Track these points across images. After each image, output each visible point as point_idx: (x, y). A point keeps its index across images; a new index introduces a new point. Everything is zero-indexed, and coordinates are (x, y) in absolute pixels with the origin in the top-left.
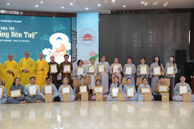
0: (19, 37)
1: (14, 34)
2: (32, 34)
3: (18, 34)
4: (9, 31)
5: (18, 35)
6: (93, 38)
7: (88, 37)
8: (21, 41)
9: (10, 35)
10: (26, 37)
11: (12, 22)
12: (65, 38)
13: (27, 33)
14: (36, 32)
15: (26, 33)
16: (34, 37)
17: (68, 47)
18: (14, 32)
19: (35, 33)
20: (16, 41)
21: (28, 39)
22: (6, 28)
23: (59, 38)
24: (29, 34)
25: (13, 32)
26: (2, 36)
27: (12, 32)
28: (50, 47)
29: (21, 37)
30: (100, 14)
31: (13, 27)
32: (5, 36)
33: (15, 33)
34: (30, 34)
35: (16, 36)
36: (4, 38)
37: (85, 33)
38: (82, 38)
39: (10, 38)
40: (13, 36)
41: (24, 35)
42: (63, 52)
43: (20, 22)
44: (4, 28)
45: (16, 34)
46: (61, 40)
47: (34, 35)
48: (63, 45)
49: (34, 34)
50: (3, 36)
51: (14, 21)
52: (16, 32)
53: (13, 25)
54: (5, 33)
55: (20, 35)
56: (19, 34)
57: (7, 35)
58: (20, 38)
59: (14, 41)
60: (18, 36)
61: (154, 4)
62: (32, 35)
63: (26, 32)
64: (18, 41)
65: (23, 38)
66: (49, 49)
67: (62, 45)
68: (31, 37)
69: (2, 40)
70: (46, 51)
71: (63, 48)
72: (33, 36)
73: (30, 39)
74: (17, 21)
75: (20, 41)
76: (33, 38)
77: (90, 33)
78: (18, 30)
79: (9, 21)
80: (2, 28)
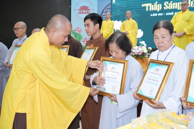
32: (176, 8)
35: (192, 6)
50: (174, 8)
54: (176, 3)
57: (178, 6)
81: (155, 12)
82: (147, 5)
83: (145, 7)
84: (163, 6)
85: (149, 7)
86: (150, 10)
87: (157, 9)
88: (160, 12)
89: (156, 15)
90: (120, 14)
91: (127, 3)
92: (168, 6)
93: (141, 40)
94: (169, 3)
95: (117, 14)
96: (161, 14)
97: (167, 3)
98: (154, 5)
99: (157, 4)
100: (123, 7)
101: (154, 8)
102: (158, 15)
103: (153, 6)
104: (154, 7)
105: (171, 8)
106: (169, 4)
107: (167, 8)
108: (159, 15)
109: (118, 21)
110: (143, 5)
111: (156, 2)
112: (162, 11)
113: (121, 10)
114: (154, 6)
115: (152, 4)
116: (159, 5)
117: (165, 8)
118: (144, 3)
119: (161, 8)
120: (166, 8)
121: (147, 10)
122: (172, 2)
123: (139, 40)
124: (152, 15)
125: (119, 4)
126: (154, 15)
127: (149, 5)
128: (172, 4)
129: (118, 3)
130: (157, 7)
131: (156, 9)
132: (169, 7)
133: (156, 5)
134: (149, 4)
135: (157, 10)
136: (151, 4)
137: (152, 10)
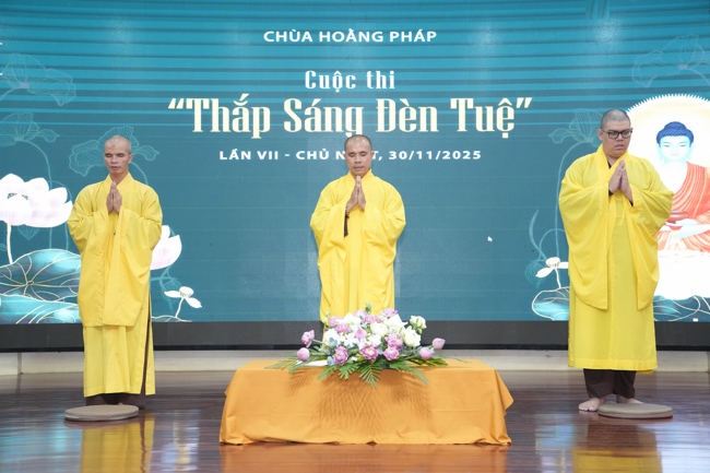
0: (423, 128)
1: (394, 117)
2: (500, 111)
3: (413, 112)
4: (365, 98)
5: (413, 116)
8: (434, 155)
9: (370, 119)
10: (462, 127)
11: (381, 39)
13: (471, 102)
14: (525, 94)
15: (461, 105)
16: (511, 126)
18: (392, 104)
19: (520, 101)
20: (403, 155)
21: (472, 139)
22: (350, 82)
23: (676, 128)
24: (479, 110)
25: (387, 104)
26: (323, 128)
27: (381, 102)
29: (434, 128)
31: (385, 71)
32: (339, 129)
33: (399, 106)
34: (490, 110)
35: (402, 127)
36: (340, 141)
40: (387, 127)
41: (448, 118)
42: (703, 218)
43: (432, 35)
44: (338, 81)
45: (402, 112)
46: (685, 139)
47: (511, 116)
48: (703, 170)
49: (514, 106)
50: (328, 128)
51: (393, 36)
52: (405, 101)
53: (384, 57)
54: (339, 111)
55: (428, 119)
56: (423, 110)
57: (348, 121)
58: (429, 133)
59: (393, 155)
60: (413, 127)
62: (498, 118)
63: (462, 101)
64: (416, 156)
65: (448, 134)
67: (697, 174)
68: (490, 128)
69: (324, 155)
72: (506, 123)
73: (489, 141)
74: (410, 36)
75: (425, 156)
76: (505, 136)
79: (365, 37)
80: (324, 82)
81: (242, 140)
82: (197, 105)
84: (280, 119)
85: (206, 117)
86: (215, 128)
87: (251, 128)
89: (247, 155)
90: (38, 140)
91: (76, 81)
92: (303, 118)
93: (173, 280)
94: (305, 106)
95: (19, 139)
96: (273, 155)
97: (298, 105)
98: (231, 107)
99: (249, 106)
100: (53, 105)
101: (236, 122)
102: (254, 155)
103: (226, 111)
104: (232, 118)
105: (318, 128)
106: (308, 112)
107: (298, 127)
108: (262, 156)
109: (26, 180)
110: (174, 105)
111: (244, 96)
112: (275, 138)
113: (38, 117)
114: (236, 112)
115: (220, 105)
116: (256, 110)
117: (287, 126)
118: (178, 95)
119: (267, 128)
120: (293, 128)
121: (198, 127)
122: (316, 101)
123: (161, 279)
124: (227, 154)
125: (23, 85)
126: (234, 154)
127: (206, 106)
128: (318, 112)
129: (22, 79)
130: (253, 120)
131: (246, 129)
132: (308, 122)
133: (246, 112)
134: (206, 101)
135: (251, 134)
136: (216, 102)
137: (226, 129)
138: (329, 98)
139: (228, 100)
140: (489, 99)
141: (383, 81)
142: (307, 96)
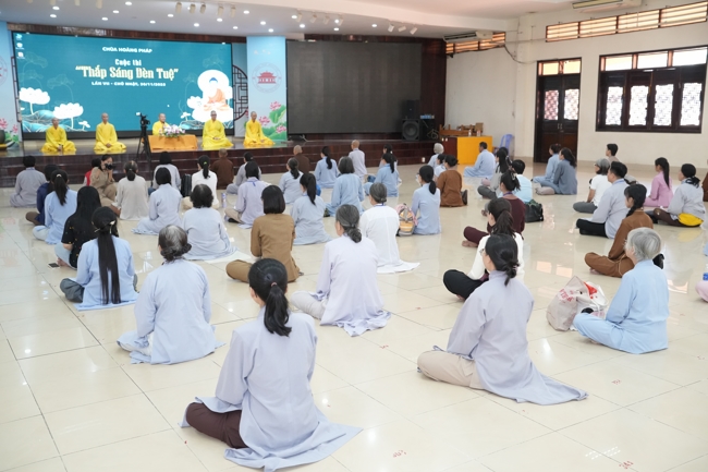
0: (149, 77)
3: (147, 72)
4: (132, 67)
6: (276, 80)
7: (267, 77)
8: (153, 84)
9: (135, 74)
10: (160, 77)
11: (136, 51)
12: (223, 80)
13: (162, 70)
14: (176, 68)
15: (159, 70)
17: (228, 93)
18: (141, 69)
19: (175, 70)
20: (144, 84)
21: (163, 80)
22: (128, 63)
23: (213, 79)
24: (164, 72)
25: (139, 70)
27: (137, 69)
28: (199, 93)
30: (287, 40)
31: (138, 60)
32: (126, 76)
34: (167, 72)
35: (144, 76)
36: (125, 80)
37: (263, 70)
38: (258, 80)
39: (135, 79)
40: (139, 76)
41: (156, 74)
43: (150, 51)
44: (125, 63)
45: (144, 72)
46: (216, 82)
47: (173, 74)
48: (220, 90)
49: (173, 71)
50: (123, 76)
51: (140, 50)
52: (144, 69)
54: (126, 71)
55: (150, 74)
56: (149, 72)
57: (129, 74)
58: (151, 78)
59: (142, 84)
60: (147, 76)
61: (400, 30)
62: (170, 74)
64: (148, 85)
65: (156, 79)
66: (198, 98)
67: (219, 92)
68: (167, 77)
69: (122, 84)
70: (192, 102)
71: (220, 97)
72: (172, 76)
73: (167, 81)
75: (150, 85)
76: (172, 79)
77: (270, 70)
78: (146, 66)
79: (132, 50)
80: (121, 63)
81: (99, 79)
82: (84, 68)
83: (82, 71)
84: (109, 73)
85: (87, 71)
86: (90, 76)
87: (101, 75)
88: (106, 80)
89: (100, 83)
90: (37, 78)
92: (116, 73)
93: (81, 119)
94: (116, 69)
95: (31, 77)
96: (108, 84)
97: (114, 69)
98: (95, 69)
99: (100, 69)
102: (102, 84)
103: (93, 70)
104: (95, 72)
105: (120, 76)
106: (117, 71)
107: (114, 76)
108: (105, 84)
110: (78, 68)
111: (98, 66)
112: (108, 78)
116: (102, 70)
117: (111, 75)
118: (79, 65)
119: (105, 75)
121: (85, 75)
122: (119, 68)
123: (78, 119)
124: (94, 83)
125: (32, 62)
126: (96, 83)
127: (87, 69)
128: (120, 71)
130: (102, 73)
131: (99, 76)
134: (88, 67)
135: (101, 77)
136: (90, 67)
137: (93, 76)
138: (123, 67)
139: (93, 67)
140: (166, 69)
141: (138, 63)
142: (116, 67)
